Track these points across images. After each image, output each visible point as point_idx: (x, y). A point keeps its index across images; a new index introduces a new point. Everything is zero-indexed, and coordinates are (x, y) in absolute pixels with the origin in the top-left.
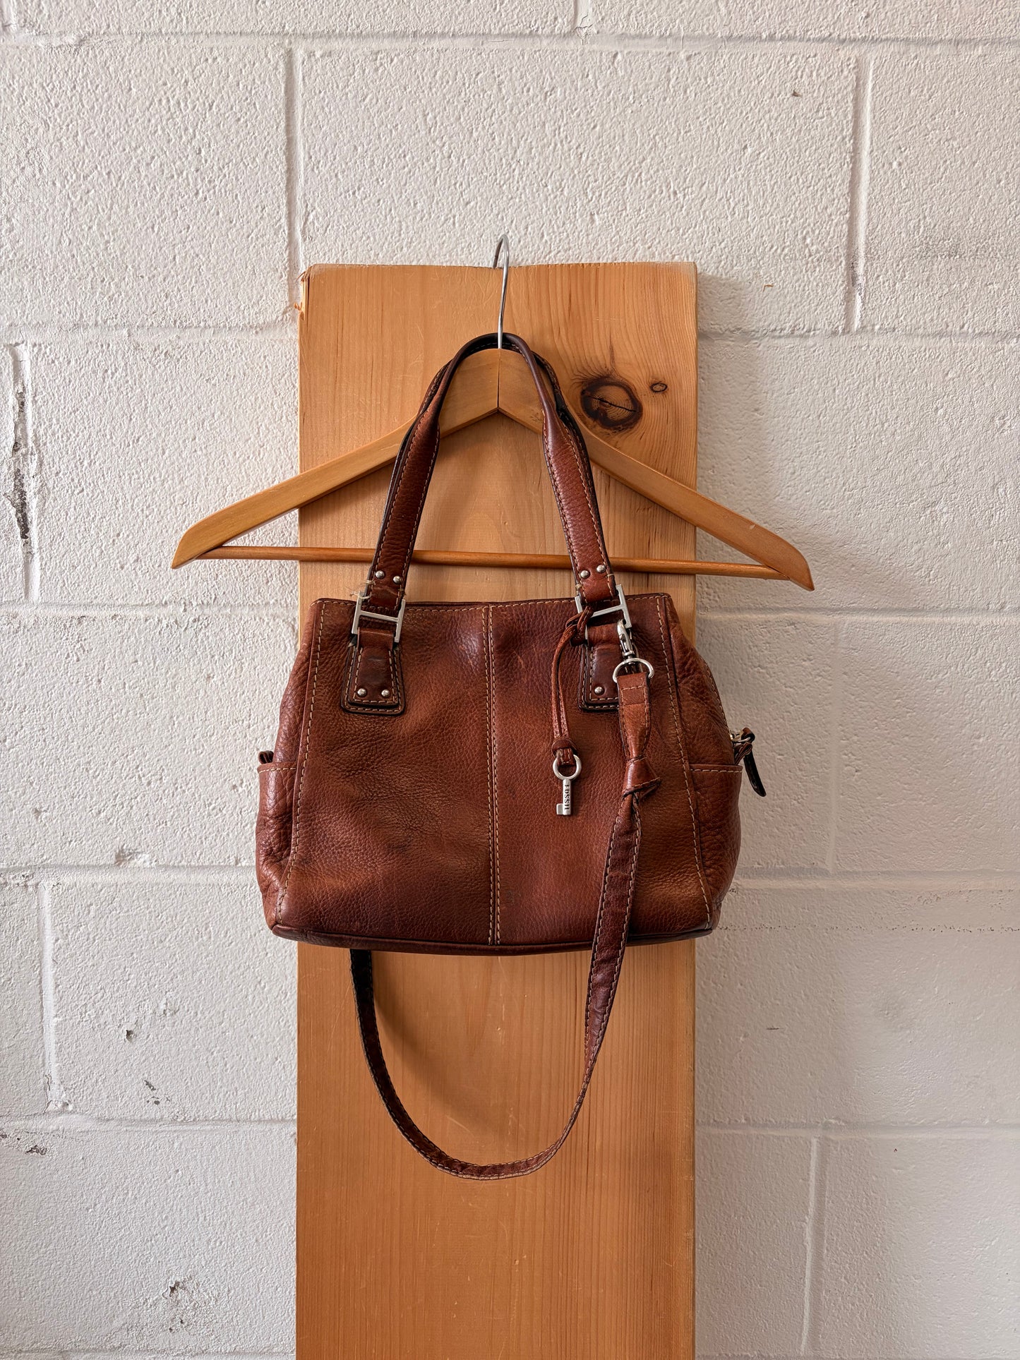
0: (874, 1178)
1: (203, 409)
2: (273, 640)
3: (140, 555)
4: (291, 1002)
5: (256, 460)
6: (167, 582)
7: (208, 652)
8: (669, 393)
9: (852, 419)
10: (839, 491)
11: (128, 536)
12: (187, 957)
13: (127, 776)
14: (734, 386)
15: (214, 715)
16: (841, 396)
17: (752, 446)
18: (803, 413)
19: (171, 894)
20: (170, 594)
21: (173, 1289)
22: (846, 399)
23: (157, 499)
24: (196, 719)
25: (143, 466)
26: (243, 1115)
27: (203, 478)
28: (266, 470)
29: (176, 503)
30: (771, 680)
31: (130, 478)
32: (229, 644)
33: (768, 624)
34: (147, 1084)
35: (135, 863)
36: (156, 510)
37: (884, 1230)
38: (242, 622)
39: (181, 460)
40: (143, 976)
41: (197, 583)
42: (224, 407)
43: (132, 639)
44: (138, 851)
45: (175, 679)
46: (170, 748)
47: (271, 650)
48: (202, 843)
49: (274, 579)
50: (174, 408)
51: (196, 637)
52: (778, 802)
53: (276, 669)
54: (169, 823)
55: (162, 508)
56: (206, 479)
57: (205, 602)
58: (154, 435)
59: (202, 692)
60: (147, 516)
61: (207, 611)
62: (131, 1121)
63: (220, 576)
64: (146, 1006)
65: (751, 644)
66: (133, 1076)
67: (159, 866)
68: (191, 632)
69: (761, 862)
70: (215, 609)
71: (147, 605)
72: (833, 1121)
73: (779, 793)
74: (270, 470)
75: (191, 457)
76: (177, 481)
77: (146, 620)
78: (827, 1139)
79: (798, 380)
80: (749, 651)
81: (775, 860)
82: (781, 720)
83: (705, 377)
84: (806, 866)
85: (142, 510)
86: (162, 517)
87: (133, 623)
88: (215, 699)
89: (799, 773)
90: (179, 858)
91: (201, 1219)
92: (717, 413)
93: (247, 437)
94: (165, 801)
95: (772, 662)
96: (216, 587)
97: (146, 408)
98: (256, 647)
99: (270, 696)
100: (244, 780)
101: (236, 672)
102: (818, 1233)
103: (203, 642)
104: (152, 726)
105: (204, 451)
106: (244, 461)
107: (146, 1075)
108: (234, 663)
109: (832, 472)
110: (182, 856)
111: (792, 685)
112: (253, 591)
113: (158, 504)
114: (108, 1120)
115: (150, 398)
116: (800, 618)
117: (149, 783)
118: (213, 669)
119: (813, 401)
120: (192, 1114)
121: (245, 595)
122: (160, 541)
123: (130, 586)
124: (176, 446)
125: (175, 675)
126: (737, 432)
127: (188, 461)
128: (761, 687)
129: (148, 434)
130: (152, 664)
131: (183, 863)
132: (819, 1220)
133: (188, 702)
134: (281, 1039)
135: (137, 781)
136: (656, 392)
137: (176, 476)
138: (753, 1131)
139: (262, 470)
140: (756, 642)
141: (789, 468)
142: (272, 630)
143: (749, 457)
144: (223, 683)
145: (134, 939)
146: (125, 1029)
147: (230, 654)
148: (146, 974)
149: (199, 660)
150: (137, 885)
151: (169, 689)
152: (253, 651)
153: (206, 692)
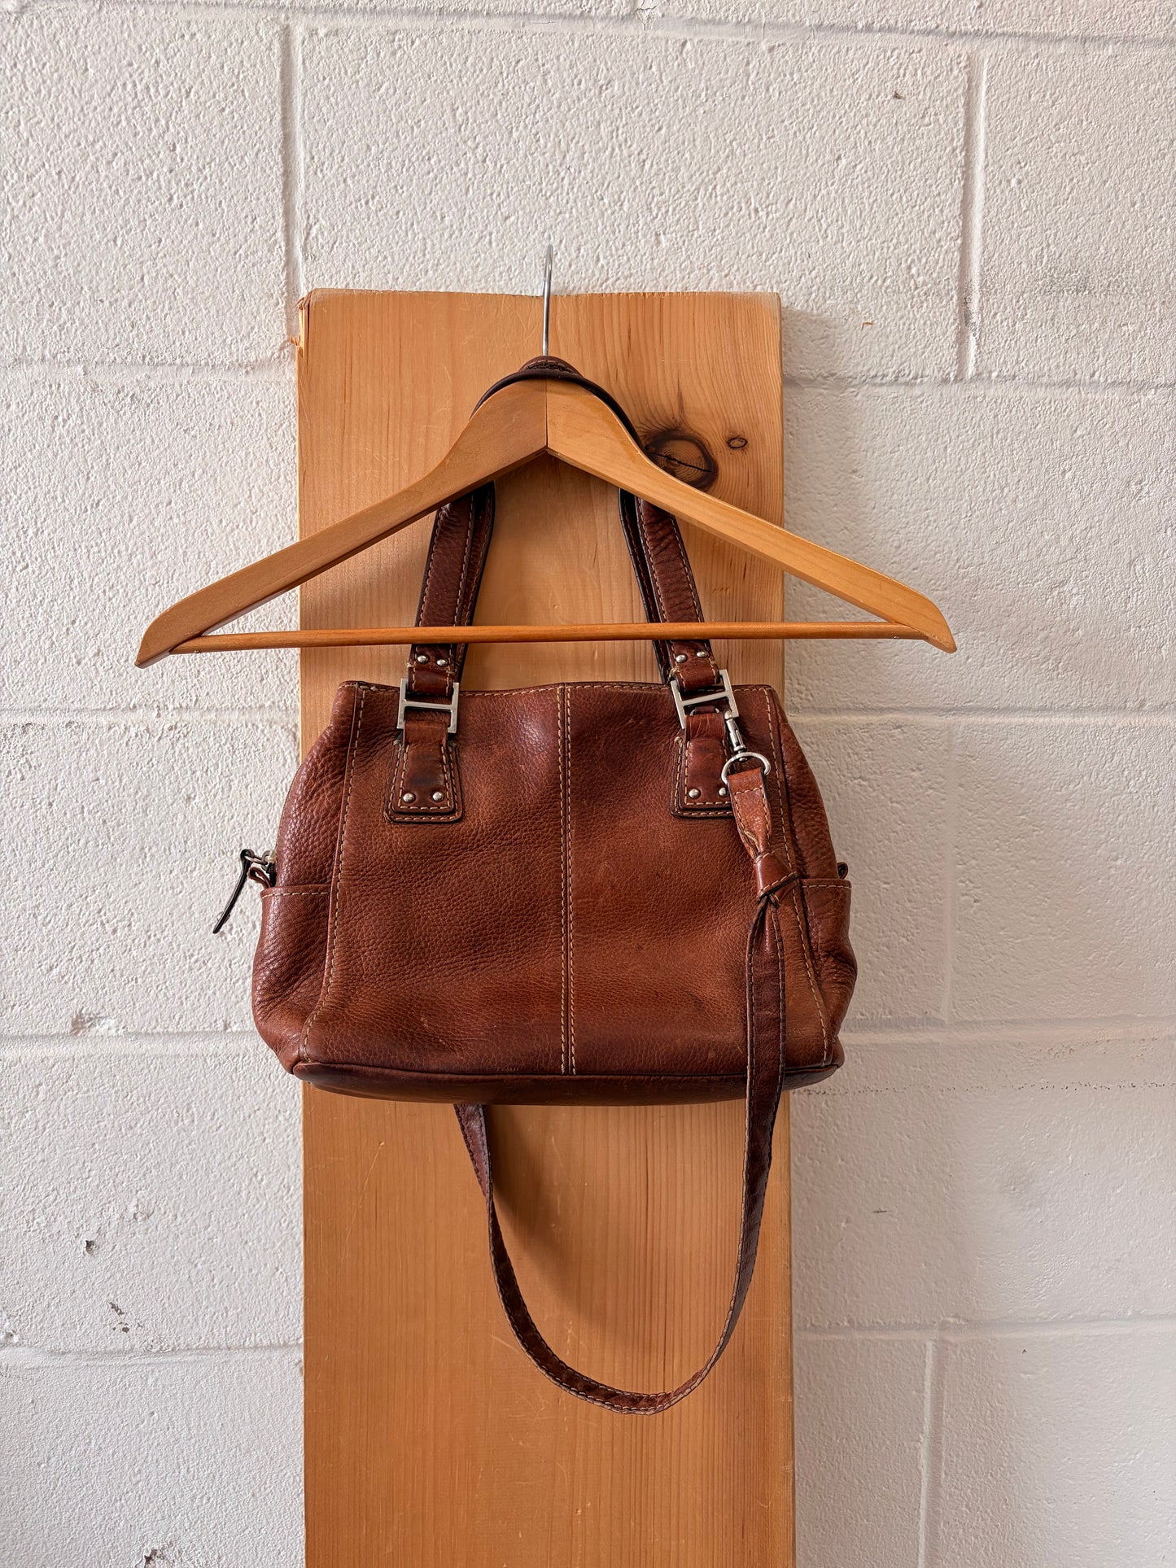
0: (1000, 1386)
1: (180, 466)
2: (269, 752)
3: (102, 648)
4: (295, 1198)
5: (247, 529)
6: (137, 681)
7: (188, 767)
8: (750, 449)
9: (966, 483)
10: (952, 569)
11: (86, 624)
12: (164, 1146)
13: (87, 922)
14: (828, 443)
15: (195, 846)
16: (953, 456)
17: (850, 515)
18: (909, 475)
19: (143, 1069)
20: (139, 696)
21: (148, 1559)
22: (960, 459)
23: (123, 577)
24: (173, 850)
25: (104, 537)
26: (234, 1342)
27: (181, 551)
28: (259, 542)
29: (147, 583)
30: (874, 794)
31: (88, 551)
32: (214, 756)
33: (871, 727)
34: (113, 1306)
35: (97, 1031)
36: (121, 591)
37: (1011, 1447)
38: (231, 729)
39: (152, 530)
40: (108, 1171)
41: (173, 682)
42: (207, 465)
43: (92, 751)
44: (101, 1015)
45: (147, 801)
46: (141, 887)
47: (267, 764)
48: (182, 1003)
49: (270, 676)
50: (144, 464)
51: (173, 748)
52: (884, 940)
53: (273, 787)
54: (140, 981)
55: (130, 588)
56: (185, 553)
57: (184, 705)
58: (119, 498)
59: (180, 817)
60: (110, 599)
61: (186, 716)
62: (93, 1354)
63: (203, 673)
64: (111, 1209)
65: (850, 751)
66: (94, 1298)
67: (127, 1034)
68: (166, 742)
69: (864, 1012)
70: (197, 714)
71: (110, 709)
72: (952, 1320)
73: (885, 929)
74: (264, 542)
75: (165, 526)
76: (147, 555)
77: (110, 728)
78: (944, 1341)
79: (904, 435)
80: (849, 760)
81: (880, 1010)
82: (886, 842)
83: (794, 432)
84: (918, 1016)
85: (104, 592)
86: (130, 600)
87: (93, 732)
88: (197, 825)
89: (908, 905)
90: (154, 1023)
91: (183, 1471)
92: (809, 475)
93: (236, 501)
94: (135, 953)
95: (875, 773)
96: (198, 686)
97: (108, 464)
98: (248, 760)
100: (234, 926)
101: (223, 791)
102: (935, 1454)
103: (181, 754)
104: (118, 860)
105: (182, 519)
106: (232, 530)
107: (112, 1296)
108: (221, 781)
109: (944, 545)
110: (157, 1021)
111: (899, 799)
112: (244, 690)
113: (124, 584)
114: (63, 1353)
115: (113, 452)
116: (907, 720)
117: (115, 931)
118: (194, 788)
119: (921, 461)
120: (171, 1342)
121: (233, 696)
122: (127, 630)
123: (90, 686)
124: (147, 511)
125: (147, 796)
126: (831, 498)
127: (162, 530)
128: (863, 803)
129: (110, 496)
130: (117, 783)
131: (159, 1029)
132: (936, 1439)
133: (162, 830)
134: (283, 1244)
135: (100, 929)
136: (734, 448)
137: (146, 548)
138: (858, 1336)
139: (254, 542)
140: (857, 750)
141: (893, 541)
142: (268, 740)
143: (846, 528)
144: (207, 805)
145: (96, 1126)
146: (84, 1239)
147: (215, 770)
148: (111, 1170)
149: (177, 777)
150: (99, 1058)
151: (138, 813)
152: (245, 765)
153: (185, 816)
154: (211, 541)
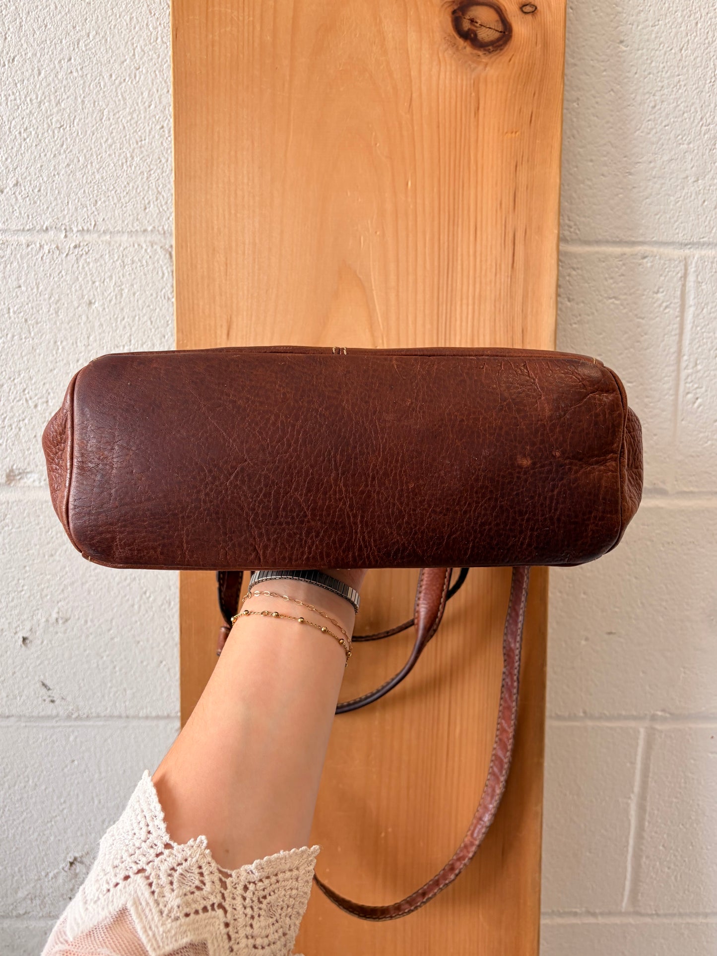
0: (692, 761)
1: (78, 28)
2: (151, 267)
3: (20, 179)
4: (174, 610)
5: (132, 83)
6: (48, 208)
7: (89, 278)
8: (538, 14)
9: (712, 54)
10: (696, 126)
11: (6, 159)
12: (77, 569)
13: (15, 398)
14: (601, 17)
16: (702, 30)
17: (616, 79)
18: (666, 45)
20: (50, 220)
21: (72, 864)
22: (708, 33)
23: (34, 121)
24: (79, 344)
25: (19, 87)
26: (131, 712)
27: (80, 100)
28: (142, 94)
29: (54, 127)
30: (625, 311)
31: (7, 99)
32: (109, 270)
34: (44, 684)
35: (25, 483)
36: (33, 133)
37: (698, 805)
38: (122, 248)
39: (57, 82)
40: (36, 588)
41: (76, 209)
42: (99, 27)
43: (15, 264)
44: (27, 470)
45: (58, 305)
46: (55, 372)
47: (149, 276)
49: (152, 206)
50: (49, 26)
51: (78, 263)
53: (154, 295)
55: (40, 131)
56: (83, 102)
57: (85, 228)
58: (30, 55)
59: (84, 318)
60: (25, 140)
61: (87, 237)
62: (29, 717)
63: (99, 203)
64: (40, 614)
65: (607, 276)
66: (30, 678)
68: (72, 258)
70: (96, 235)
71: (28, 230)
72: (659, 713)
74: (146, 94)
75: (67, 79)
76: (53, 103)
77: (28, 246)
78: (653, 729)
79: (663, 12)
80: (606, 283)
83: (574, 7)
85: (20, 133)
86: (40, 140)
87: (15, 248)
88: (97, 324)
89: (647, 400)
91: (96, 802)
92: (584, 44)
93: (123, 59)
95: (626, 294)
96: (96, 213)
97: (21, 26)
98: (135, 274)
99: (149, 322)
101: (116, 298)
102: (642, 808)
103: (83, 268)
104: (38, 351)
105: (80, 73)
106: (120, 83)
107: (42, 677)
108: (114, 289)
109: (691, 106)
112: (131, 218)
113: (35, 127)
114: (8, 717)
115: (25, 16)
116: (652, 252)
117: (36, 406)
118: (94, 295)
119: (676, 34)
120: (85, 711)
121: (123, 221)
122: (39, 165)
123: (11, 210)
124: (52, 66)
125: (58, 301)
126: (602, 64)
127: (65, 82)
128: (616, 317)
129: (23, 53)
130: (35, 290)
132: (643, 797)
133: (71, 328)
134: (166, 644)
135: (25, 404)
136: (526, 13)
137: (52, 97)
138: (590, 723)
139: (138, 93)
140: (611, 276)
141: (650, 101)
142: (150, 257)
143: (612, 90)
144: (104, 309)
145: (26, 553)
146: (21, 635)
147: (110, 280)
148: (38, 585)
149: (81, 286)
150: (27, 502)
151: (52, 314)
152: (133, 277)
153: (88, 318)
154: (104, 92)
